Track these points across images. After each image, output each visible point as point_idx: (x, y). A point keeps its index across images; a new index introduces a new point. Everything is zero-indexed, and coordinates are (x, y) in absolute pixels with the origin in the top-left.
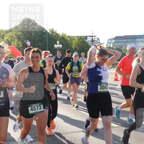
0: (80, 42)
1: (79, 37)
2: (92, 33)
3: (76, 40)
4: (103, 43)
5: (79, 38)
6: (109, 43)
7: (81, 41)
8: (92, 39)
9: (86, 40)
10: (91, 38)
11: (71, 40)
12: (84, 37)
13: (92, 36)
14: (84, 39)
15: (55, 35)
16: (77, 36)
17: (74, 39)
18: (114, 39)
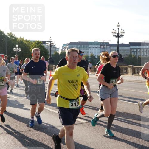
1: (37, 41)
2: (51, 38)
3: (34, 44)
4: (58, 48)
5: (36, 43)
6: (64, 48)
8: (51, 44)
9: (44, 45)
10: (49, 43)
11: (29, 44)
12: (42, 42)
13: (50, 42)
14: (42, 43)
15: (13, 38)
16: (34, 41)
17: (32, 43)
18: (68, 45)
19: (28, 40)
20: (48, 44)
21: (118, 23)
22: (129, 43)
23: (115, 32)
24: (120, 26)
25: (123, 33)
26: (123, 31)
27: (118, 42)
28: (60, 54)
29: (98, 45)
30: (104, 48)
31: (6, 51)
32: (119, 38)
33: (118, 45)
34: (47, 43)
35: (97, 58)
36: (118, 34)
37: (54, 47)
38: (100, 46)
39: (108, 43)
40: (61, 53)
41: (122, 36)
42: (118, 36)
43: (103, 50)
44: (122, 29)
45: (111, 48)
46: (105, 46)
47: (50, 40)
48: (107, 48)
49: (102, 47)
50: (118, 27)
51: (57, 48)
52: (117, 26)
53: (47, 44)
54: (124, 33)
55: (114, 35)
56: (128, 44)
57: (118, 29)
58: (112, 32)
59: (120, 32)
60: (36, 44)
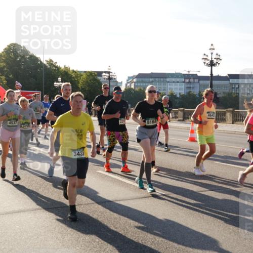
0: (90, 80)
1: (89, 72)
2: (109, 68)
3: (84, 76)
5: (88, 74)
6: (129, 82)
7: (91, 78)
8: (109, 77)
9: (99, 78)
10: (108, 75)
11: (77, 77)
12: (96, 74)
13: (109, 73)
14: (96, 76)
15: (54, 68)
16: (85, 72)
17: (82, 75)
18: (136, 78)
19: (75, 70)
20: (105, 77)
21: (212, 45)
22: (229, 75)
23: (206, 59)
24: (214, 49)
25: (219, 60)
26: (218, 57)
27: (212, 74)
28: (124, 91)
29: (181, 77)
30: (189, 82)
31: (43, 86)
32: (213, 67)
33: (212, 78)
34: (104, 74)
35: (179, 98)
36: (212, 61)
37: (115, 80)
38: (183, 80)
39: (196, 75)
40: (125, 89)
41: (218, 65)
42: (212, 64)
43: (189, 86)
44: (217, 54)
45: (201, 82)
46: (192, 80)
47: (109, 70)
48: (194, 82)
49: (187, 81)
50: (212, 51)
51: (120, 83)
52: (210, 49)
53: (103, 77)
54: (221, 60)
55: (205, 63)
56: (226, 77)
57: (212, 53)
58: (203, 59)
59: (215, 58)
60: (88, 76)
